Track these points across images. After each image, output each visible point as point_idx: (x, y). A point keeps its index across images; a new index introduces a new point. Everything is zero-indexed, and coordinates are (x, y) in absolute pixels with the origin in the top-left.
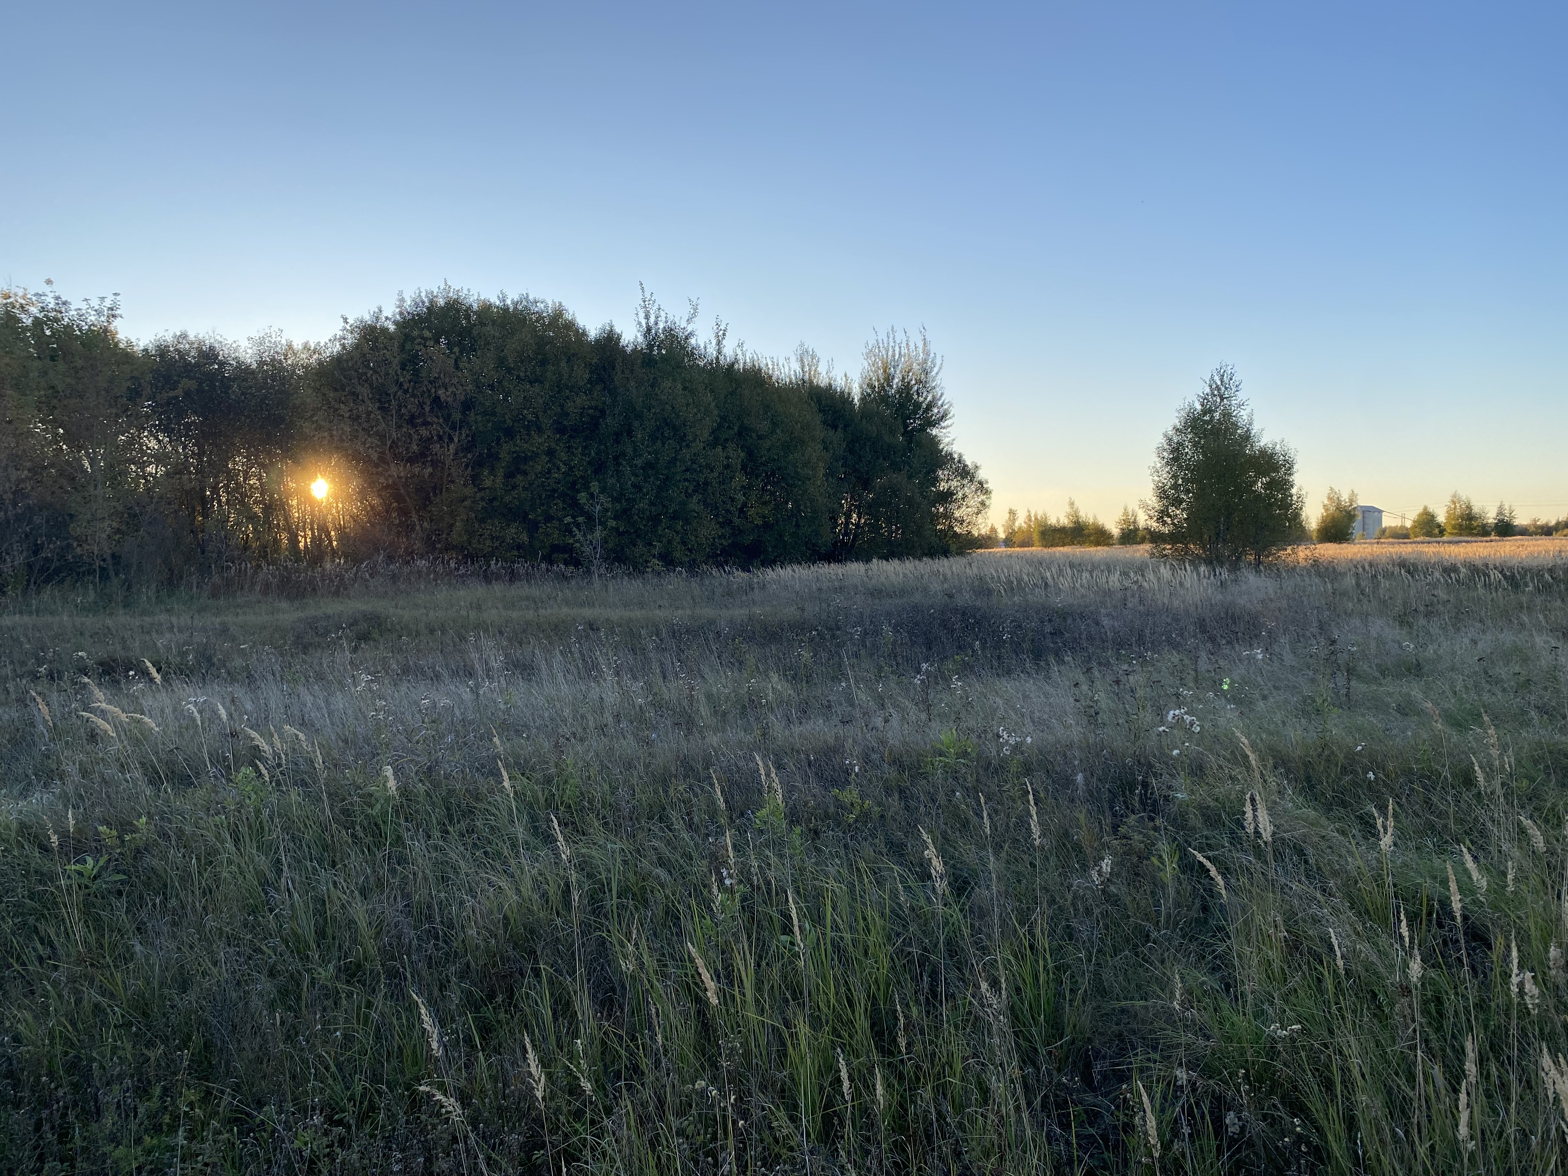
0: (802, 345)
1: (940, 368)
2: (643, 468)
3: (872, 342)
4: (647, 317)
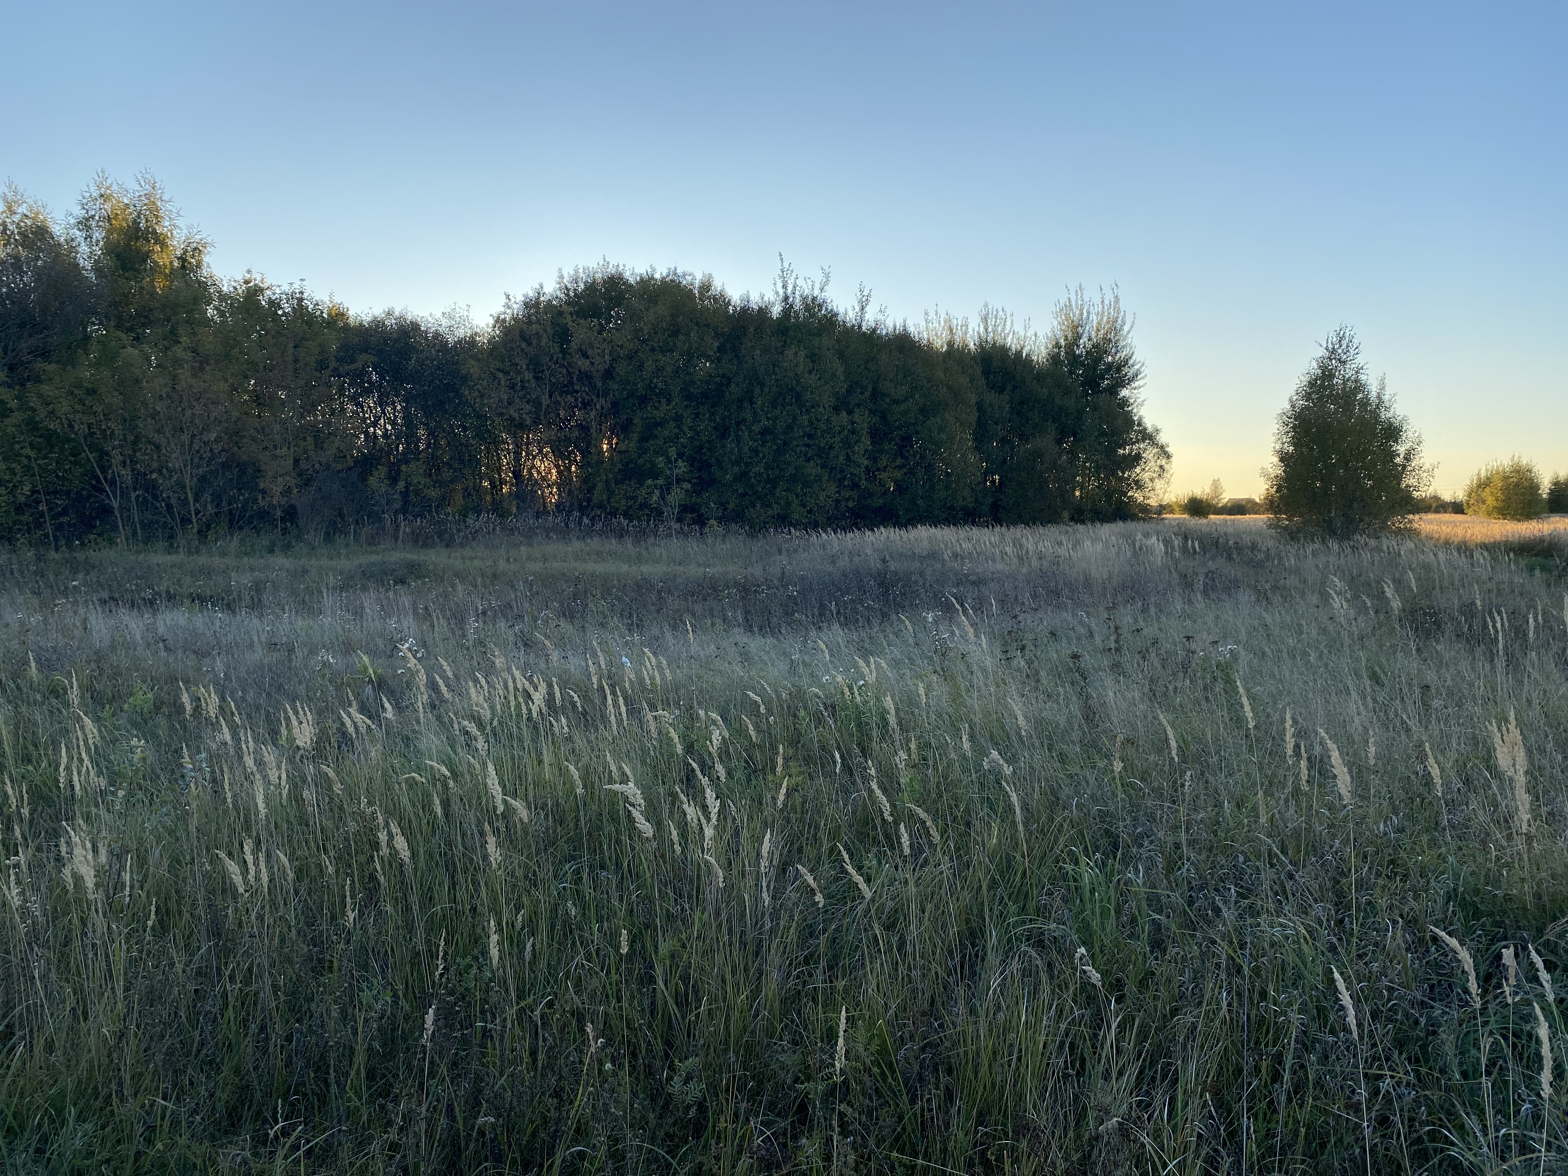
1: (1132, 327)
3: (1064, 301)
4: (785, 287)
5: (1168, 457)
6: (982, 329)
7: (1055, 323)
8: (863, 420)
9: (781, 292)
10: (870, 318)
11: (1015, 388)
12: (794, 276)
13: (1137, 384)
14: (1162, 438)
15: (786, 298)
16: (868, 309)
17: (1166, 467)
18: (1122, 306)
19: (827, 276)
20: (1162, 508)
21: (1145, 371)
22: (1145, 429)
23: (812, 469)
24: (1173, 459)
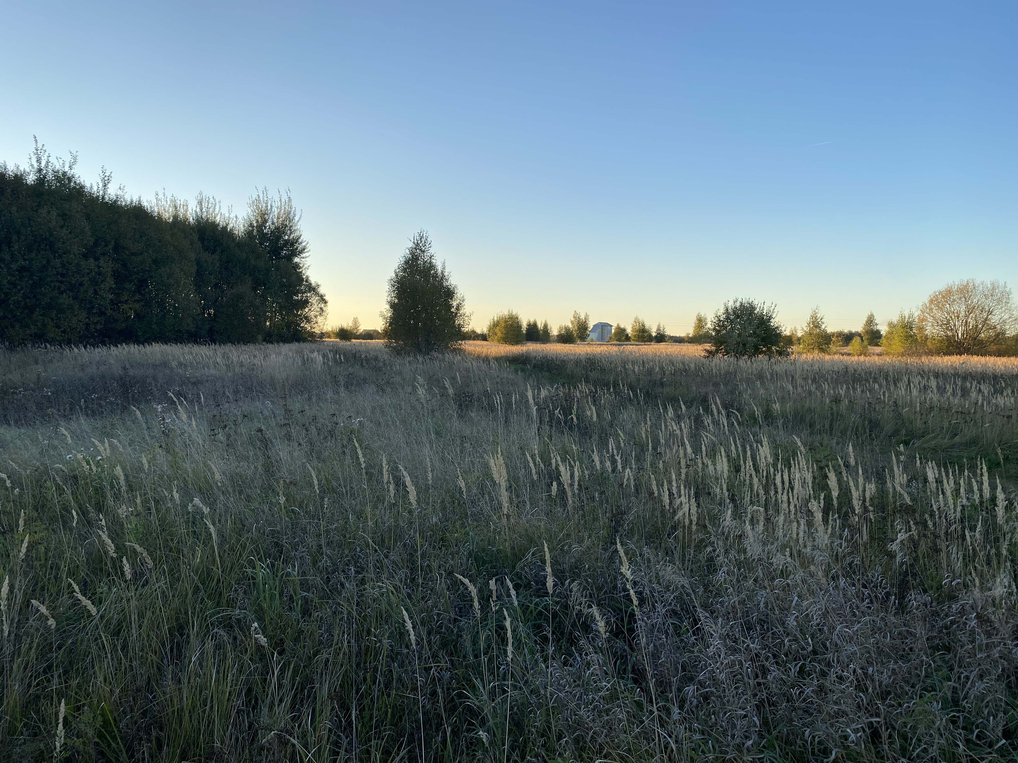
0: (201, 193)
1: (300, 218)
2: (17, 270)
3: (255, 196)
4: (39, 161)
5: (326, 302)
6: (198, 210)
7: (250, 211)
8: (107, 266)
9: (36, 165)
10: (112, 192)
11: (223, 251)
12: (47, 154)
13: (304, 255)
14: (321, 290)
15: (40, 170)
16: (109, 185)
17: (324, 308)
18: (294, 204)
19: (75, 158)
20: (322, 335)
21: (309, 247)
22: (311, 284)
23: (65, 300)
24: (328, 304)
